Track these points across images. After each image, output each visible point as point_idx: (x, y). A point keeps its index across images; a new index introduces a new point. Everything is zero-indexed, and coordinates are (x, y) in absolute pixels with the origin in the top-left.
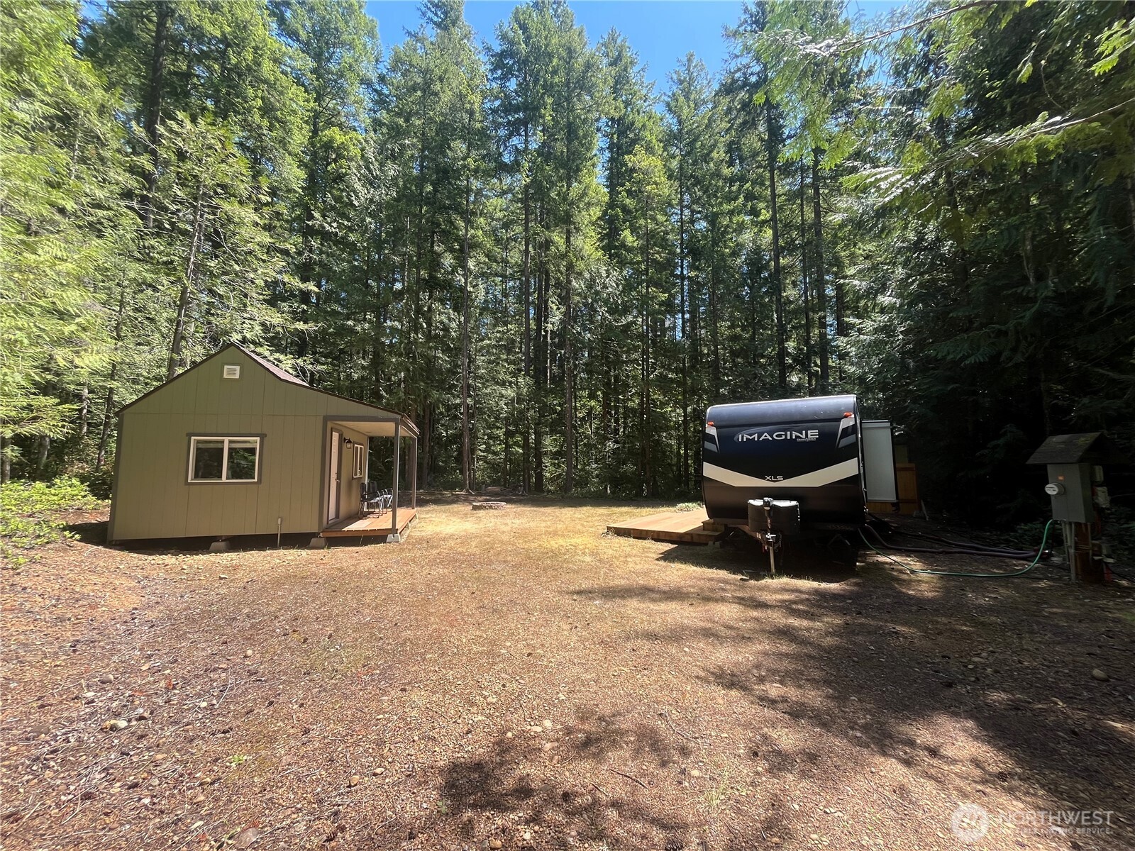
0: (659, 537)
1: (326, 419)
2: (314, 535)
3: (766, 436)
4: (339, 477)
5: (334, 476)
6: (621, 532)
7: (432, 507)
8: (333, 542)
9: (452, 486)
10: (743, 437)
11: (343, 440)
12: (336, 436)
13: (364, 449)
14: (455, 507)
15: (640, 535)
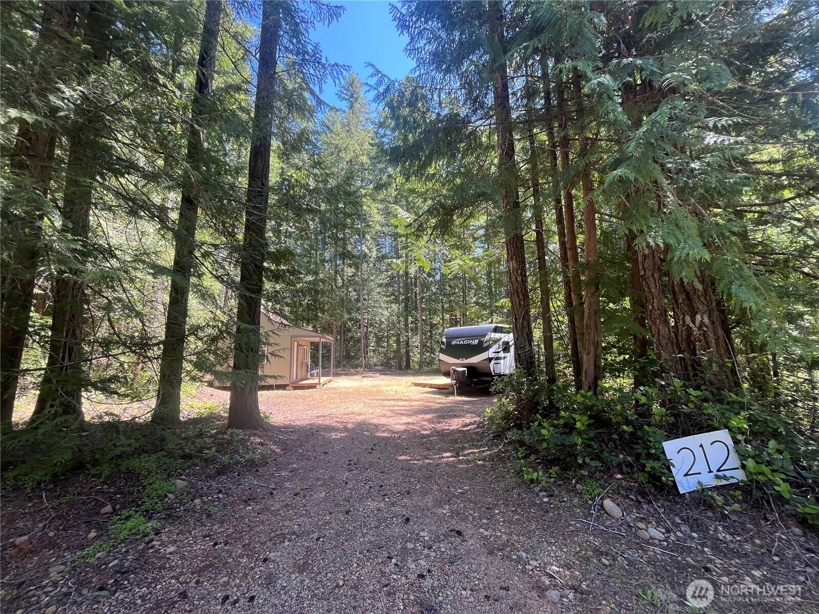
0: (431, 386)
1: (292, 337)
2: (288, 385)
3: (462, 342)
4: (297, 361)
5: (295, 361)
6: (417, 385)
7: (344, 377)
8: (295, 388)
9: (356, 366)
10: (454, 343)
11: (299, 345)
12: (296, 343)
13: (308, 348)
14: (356, 377)
15: (424, 385)
